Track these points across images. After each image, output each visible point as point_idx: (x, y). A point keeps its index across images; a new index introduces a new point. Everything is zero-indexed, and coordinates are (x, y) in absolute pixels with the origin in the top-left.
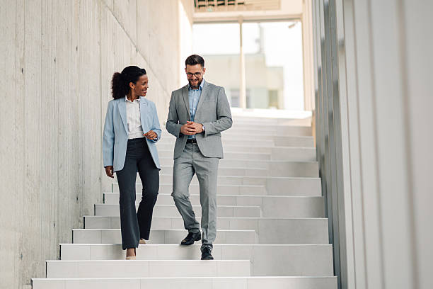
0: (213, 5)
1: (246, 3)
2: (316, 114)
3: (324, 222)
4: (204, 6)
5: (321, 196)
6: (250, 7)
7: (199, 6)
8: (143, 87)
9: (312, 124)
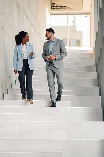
0: (58, 8)
1: (70, 8)
2: (95, 49)
3: (98, 88)
4: (55, 8)
5: (96, 79)
6: (71, 9)
7: (53, 9)
8: (28, 38)
9: (93, 53)
